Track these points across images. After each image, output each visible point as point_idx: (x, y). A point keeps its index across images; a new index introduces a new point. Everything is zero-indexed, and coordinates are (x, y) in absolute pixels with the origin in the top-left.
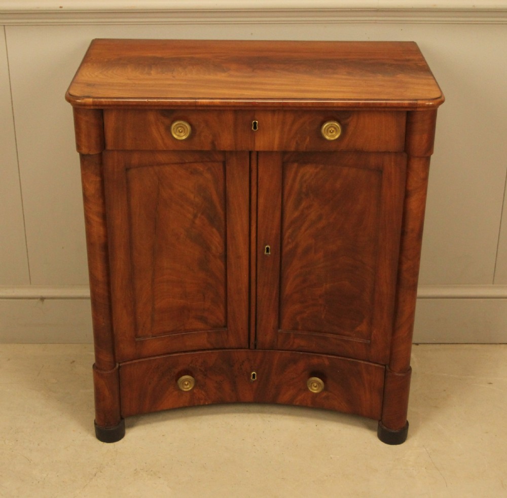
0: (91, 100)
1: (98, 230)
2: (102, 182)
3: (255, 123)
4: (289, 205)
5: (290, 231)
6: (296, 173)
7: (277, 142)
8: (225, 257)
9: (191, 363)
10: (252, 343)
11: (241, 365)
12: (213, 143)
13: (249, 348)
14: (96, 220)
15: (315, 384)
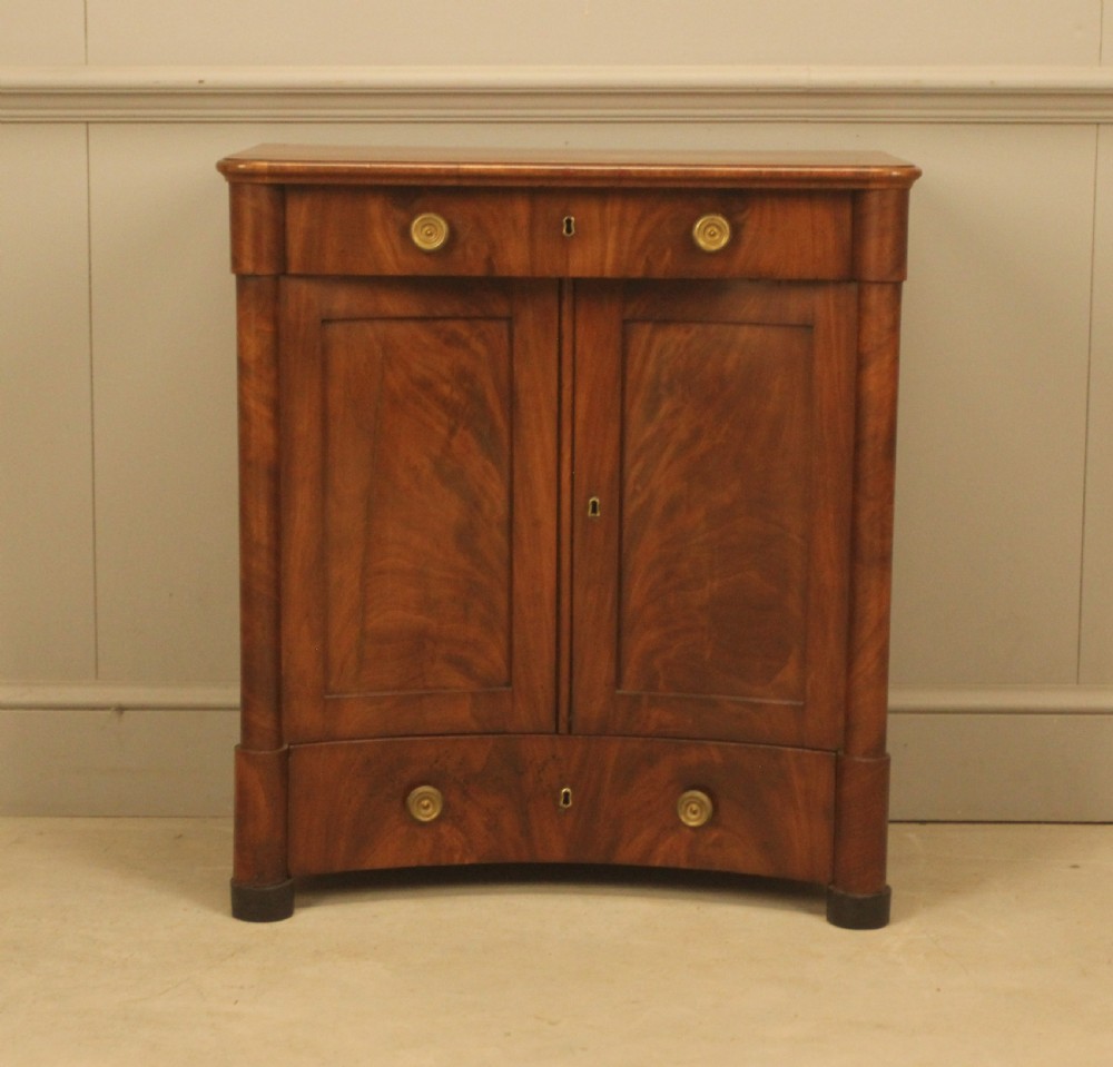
0: (266, 164)
1: (264, 435)
2: (277, 336)
3: (569, 222)
4: (636, 413)
5: (639, 465)
6: (650, 344)
7: (609, 261)
8: (510, 525)
9: (436, 762)
10: (562, 722)
11: (539, 772)
12: (489, 261)
13: (557, 732)
14: (262, 412)
15: (694, 807)
